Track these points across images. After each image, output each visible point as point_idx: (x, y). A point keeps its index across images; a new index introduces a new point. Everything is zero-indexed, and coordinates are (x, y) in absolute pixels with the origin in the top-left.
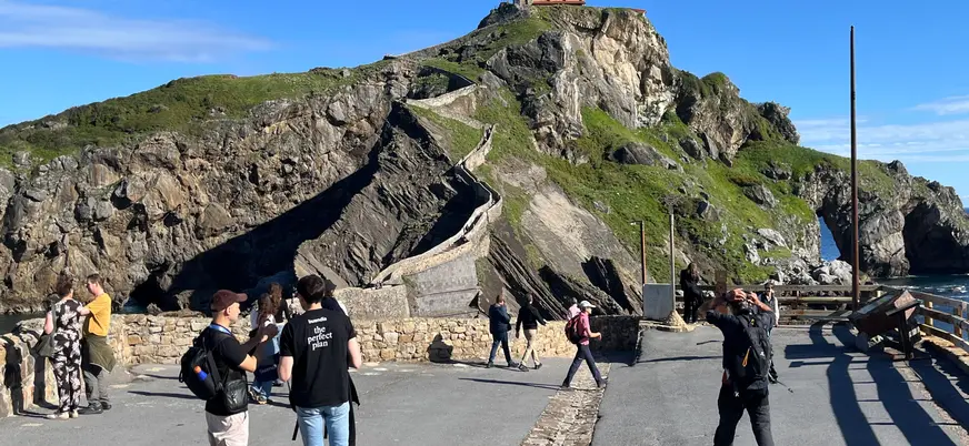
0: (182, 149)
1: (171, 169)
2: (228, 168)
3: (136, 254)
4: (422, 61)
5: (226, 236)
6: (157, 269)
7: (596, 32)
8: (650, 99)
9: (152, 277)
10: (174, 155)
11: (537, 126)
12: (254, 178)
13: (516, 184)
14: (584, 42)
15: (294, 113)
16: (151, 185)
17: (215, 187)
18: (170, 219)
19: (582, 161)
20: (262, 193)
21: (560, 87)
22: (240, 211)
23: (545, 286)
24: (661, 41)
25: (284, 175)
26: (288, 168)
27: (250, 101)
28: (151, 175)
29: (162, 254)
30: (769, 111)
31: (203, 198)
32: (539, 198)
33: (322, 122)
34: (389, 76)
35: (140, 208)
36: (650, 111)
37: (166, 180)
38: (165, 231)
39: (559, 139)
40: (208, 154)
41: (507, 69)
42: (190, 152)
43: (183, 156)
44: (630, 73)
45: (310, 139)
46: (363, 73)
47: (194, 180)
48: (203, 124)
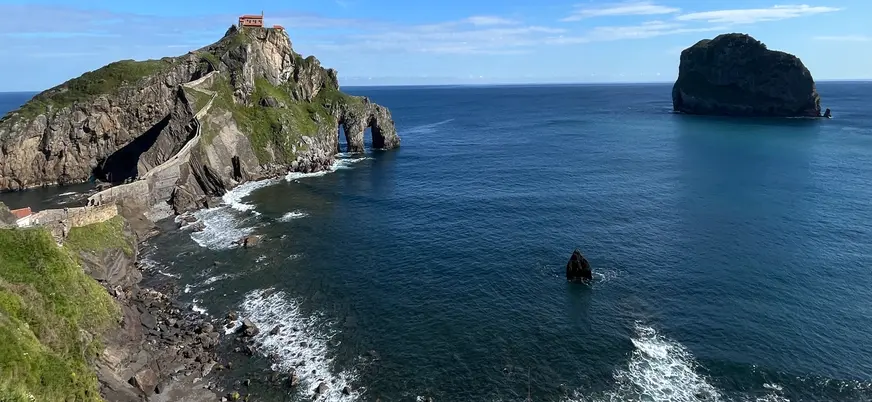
0: (110, 102)
1: (106, 112)
2: (128, 111)
3: (93, 154)
4: (201, 55)
5: (127, 143)
6: (100, 161)
7: (264, 40)
8: (284, 71)
9: (99, 165)
10: (107, 105)
11: (235, 90)
12: (137, 116)
13: (217, 122)
14: (259, 45)
15: (153, 82)
16: (98, 120)
17: (122, 119)
18: (106, 137)
19: (251, 105)
20: (140, 122)
21: (245, 71)
22: (132, 131)
23: (204, 172)
24: (289, 42)
25: (149, 113)
26: (150, 110)
27: (137, 76)
28: (98, 115)
29: (102, 154)
30: (330, 72)
31: (119, 127)
32: (226, 128)
33: (164, 86)
34: (189, 62)
35: (94, 133)
36: (284, 77)
37: (105, 117)
38: (104, 142)
39: (244, 95)
40: (120, 105)
41: (229, 61)
42: (113, 104)
43: (111, 106)
44: (278, 58)
45: (159, 94)
46: (180, 60)
47: (115, 117)
48: (119, 89)
